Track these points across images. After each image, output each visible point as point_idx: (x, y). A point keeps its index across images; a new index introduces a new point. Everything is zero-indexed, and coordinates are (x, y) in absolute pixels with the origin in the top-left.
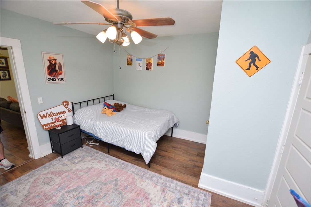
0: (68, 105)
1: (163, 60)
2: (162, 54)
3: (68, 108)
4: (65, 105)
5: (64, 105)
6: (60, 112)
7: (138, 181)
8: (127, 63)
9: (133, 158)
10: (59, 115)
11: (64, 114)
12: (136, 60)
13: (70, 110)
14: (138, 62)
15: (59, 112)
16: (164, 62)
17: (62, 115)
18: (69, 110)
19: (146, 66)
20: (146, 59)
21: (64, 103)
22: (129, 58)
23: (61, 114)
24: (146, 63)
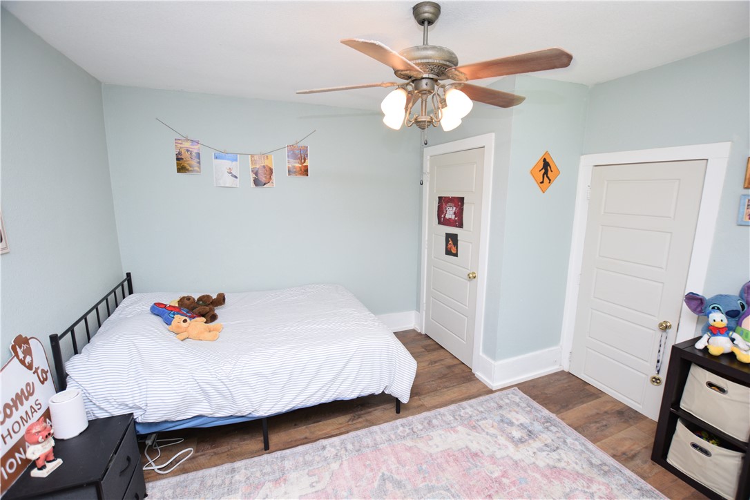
0: (28, 352)
1: (305, 162)
2: (299, 145)
3: (35, 366)
4: (21, 356)
5: (18, 357)
6: (17, 394)
7: (421, 445)
8: (178, 165)
9: (342, 420)
10: (17, 409)
11: (32, 400)
12: (216, 158)
13: (43, 371)
14: (225, 164)
15: (12, 400)
16: (307, 166)
17: (27, 405)
18: (39, 371)
19: (252, 176)
20: (252, 156)
21: (18, 349)
22: (188, 151)
23: (22, 404)
24: (251, 167)
